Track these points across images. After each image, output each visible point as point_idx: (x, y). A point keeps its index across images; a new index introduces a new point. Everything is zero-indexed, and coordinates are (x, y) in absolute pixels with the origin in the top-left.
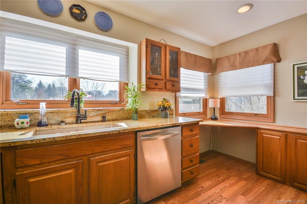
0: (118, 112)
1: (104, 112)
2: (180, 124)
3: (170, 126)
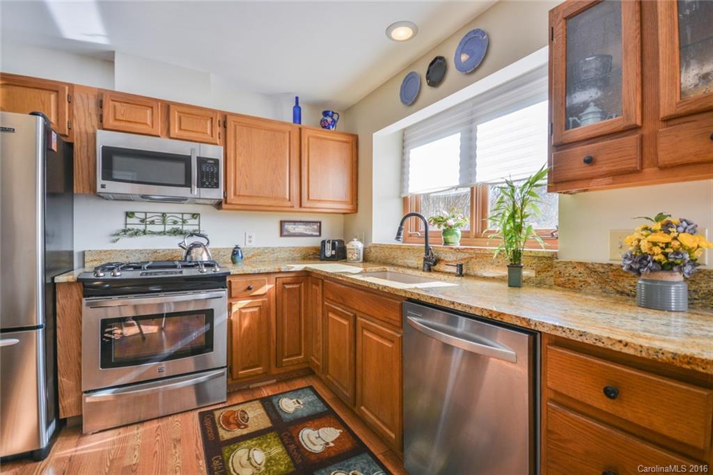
1: (467, 255)
2: (524, 324)
3: (478, 313)
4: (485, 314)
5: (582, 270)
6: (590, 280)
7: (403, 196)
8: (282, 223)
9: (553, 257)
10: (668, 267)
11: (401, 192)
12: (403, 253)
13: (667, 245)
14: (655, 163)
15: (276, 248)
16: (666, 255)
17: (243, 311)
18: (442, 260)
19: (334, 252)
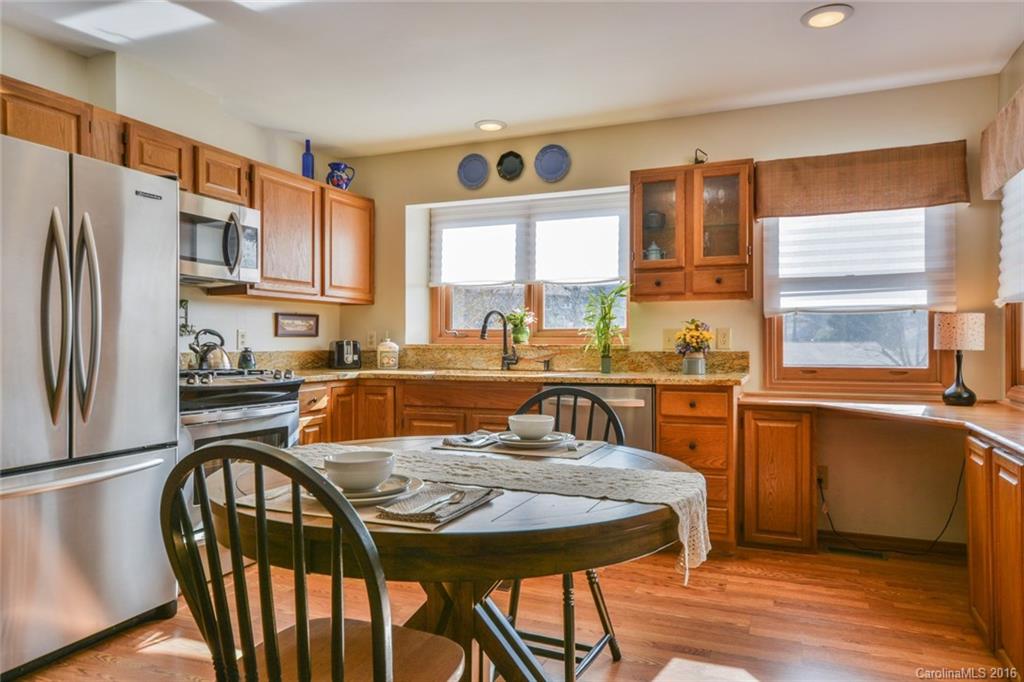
0: (579, 353)
1: (551, 352)
2: (649, 382)
3: (618, 382)
4: (623, 382)
5: (646, 357)
6: (652, 364)
7: (432, 285)
8: (276, 316)
9: (627, 349)
10: (698, 350)
11: (430, 281)
12: (465, 354)
13: (698, 337)
14: (691, 291)
15: (273, 353)
16: (697, 343)
17: (307, 431)
18: (522, 359)
19: (356, 358)
